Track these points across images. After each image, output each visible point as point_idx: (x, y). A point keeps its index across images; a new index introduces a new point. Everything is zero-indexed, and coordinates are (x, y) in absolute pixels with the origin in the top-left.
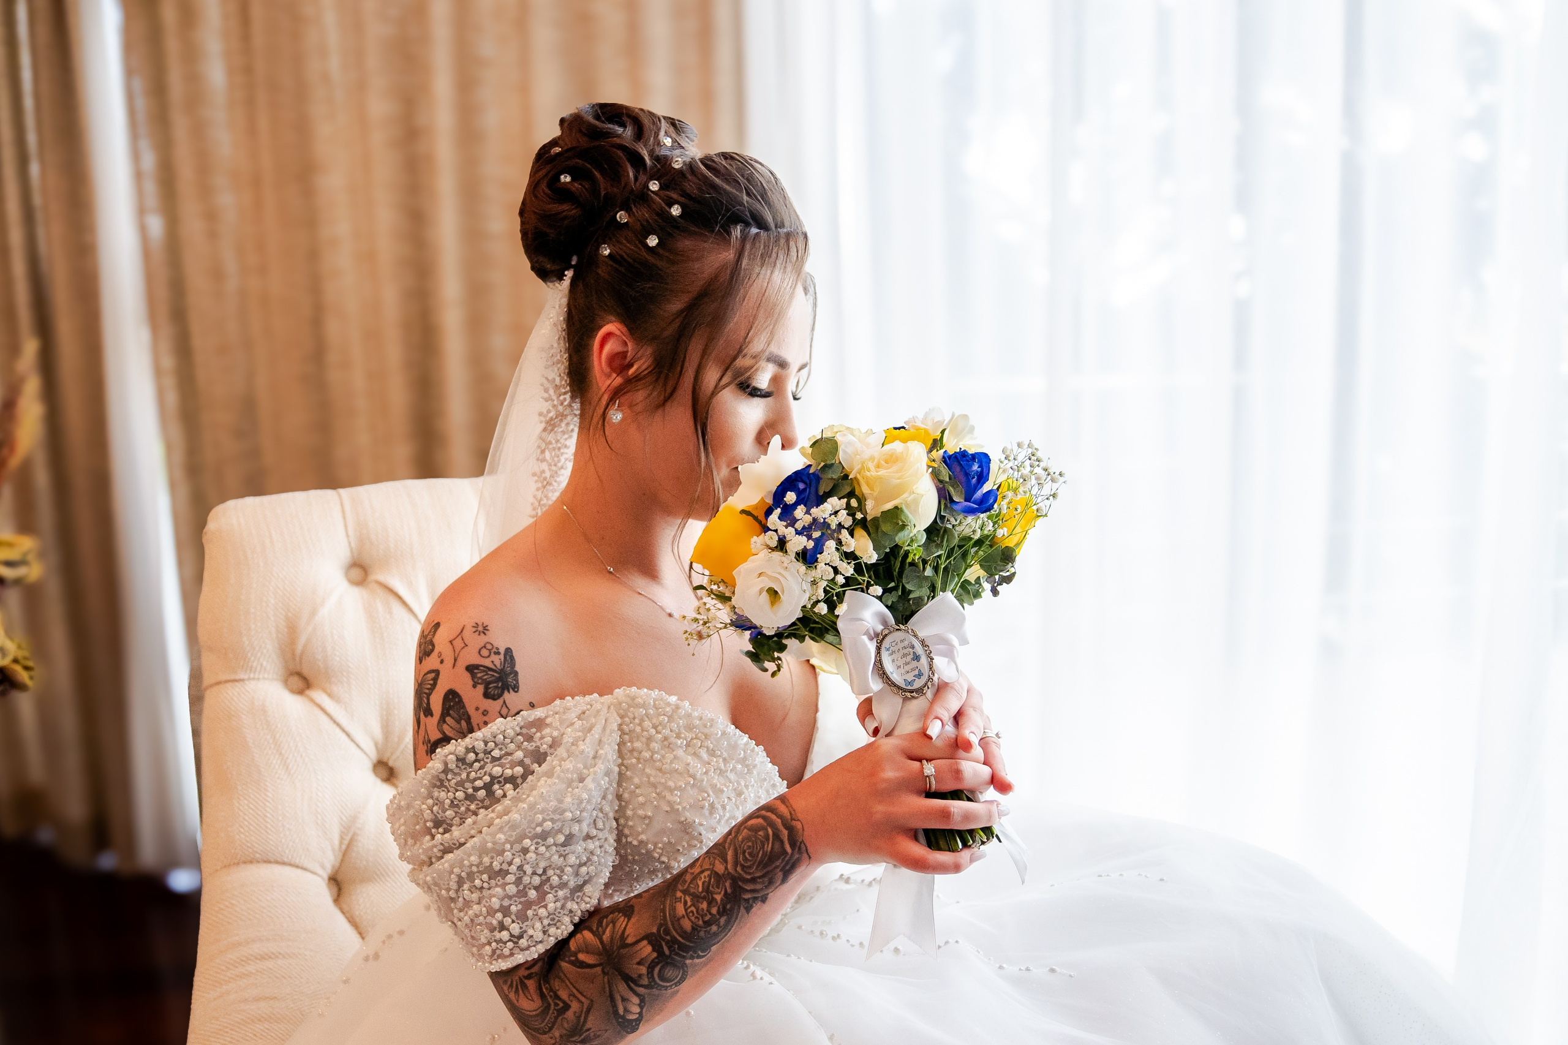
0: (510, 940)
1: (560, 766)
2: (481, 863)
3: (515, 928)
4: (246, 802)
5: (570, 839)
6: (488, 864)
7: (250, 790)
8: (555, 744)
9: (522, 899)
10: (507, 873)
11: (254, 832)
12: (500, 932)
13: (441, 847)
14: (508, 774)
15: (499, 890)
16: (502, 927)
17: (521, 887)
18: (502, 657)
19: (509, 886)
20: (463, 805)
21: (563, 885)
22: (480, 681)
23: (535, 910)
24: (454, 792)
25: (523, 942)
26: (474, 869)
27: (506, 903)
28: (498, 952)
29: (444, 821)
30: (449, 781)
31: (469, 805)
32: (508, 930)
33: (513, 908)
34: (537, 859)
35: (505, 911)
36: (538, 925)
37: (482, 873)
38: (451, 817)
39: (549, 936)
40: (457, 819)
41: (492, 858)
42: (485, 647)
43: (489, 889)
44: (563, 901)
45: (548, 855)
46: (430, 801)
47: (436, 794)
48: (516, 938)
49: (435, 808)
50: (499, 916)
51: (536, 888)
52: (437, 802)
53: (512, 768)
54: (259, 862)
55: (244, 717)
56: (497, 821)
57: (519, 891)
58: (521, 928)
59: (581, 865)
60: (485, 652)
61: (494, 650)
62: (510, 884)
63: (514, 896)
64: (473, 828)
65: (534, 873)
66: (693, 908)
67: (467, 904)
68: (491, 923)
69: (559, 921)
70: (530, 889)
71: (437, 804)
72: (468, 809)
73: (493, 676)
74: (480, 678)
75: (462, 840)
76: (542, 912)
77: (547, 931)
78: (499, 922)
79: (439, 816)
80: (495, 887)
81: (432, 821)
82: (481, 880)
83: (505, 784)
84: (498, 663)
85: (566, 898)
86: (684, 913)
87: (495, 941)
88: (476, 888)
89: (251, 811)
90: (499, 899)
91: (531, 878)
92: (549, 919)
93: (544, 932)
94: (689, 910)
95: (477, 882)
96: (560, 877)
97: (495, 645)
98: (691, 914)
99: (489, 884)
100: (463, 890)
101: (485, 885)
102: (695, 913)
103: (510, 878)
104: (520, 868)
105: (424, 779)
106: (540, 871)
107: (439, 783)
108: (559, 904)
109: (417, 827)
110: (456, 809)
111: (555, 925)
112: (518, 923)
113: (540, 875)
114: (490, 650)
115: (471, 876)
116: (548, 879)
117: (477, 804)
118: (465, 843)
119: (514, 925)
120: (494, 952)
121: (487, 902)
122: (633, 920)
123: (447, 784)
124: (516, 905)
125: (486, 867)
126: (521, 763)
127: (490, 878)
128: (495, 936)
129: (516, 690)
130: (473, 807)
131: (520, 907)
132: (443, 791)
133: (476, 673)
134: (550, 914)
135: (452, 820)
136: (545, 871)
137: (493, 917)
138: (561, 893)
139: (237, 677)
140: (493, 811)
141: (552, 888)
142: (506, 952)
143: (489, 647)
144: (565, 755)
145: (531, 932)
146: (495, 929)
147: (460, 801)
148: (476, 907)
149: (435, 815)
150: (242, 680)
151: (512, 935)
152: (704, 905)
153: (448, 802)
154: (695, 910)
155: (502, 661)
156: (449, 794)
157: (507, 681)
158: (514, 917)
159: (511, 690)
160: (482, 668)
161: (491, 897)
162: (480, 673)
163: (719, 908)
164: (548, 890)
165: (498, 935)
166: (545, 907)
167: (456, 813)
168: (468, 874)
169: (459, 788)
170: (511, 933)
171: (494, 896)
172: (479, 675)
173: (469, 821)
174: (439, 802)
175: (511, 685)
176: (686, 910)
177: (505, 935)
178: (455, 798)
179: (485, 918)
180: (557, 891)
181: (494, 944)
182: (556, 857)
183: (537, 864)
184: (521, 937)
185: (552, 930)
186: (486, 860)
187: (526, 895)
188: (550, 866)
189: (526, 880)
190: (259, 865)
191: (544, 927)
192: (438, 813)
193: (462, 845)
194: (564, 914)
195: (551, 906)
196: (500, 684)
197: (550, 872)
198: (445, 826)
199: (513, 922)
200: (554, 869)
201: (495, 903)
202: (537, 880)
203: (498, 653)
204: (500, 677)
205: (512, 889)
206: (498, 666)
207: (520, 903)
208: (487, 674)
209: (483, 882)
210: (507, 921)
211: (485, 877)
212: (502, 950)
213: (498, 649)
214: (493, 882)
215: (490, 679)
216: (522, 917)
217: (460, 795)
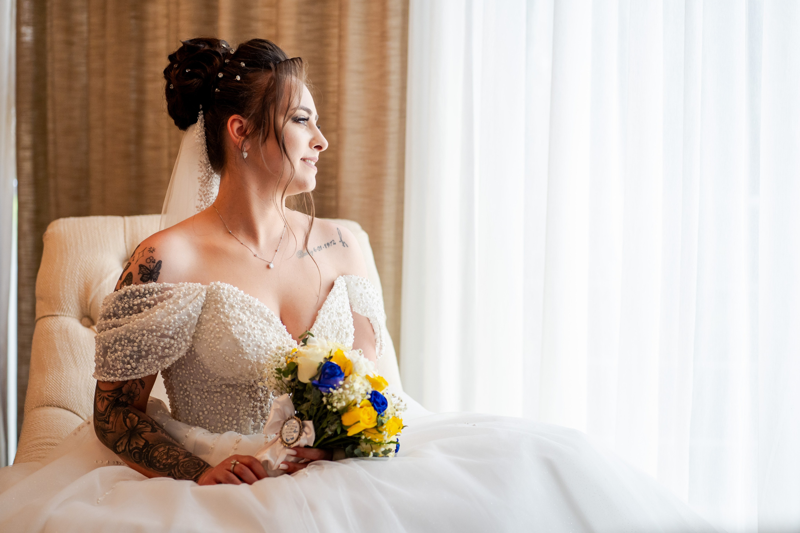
0: (131, 369)
1: (168, 306)
2: (126, 335)
3: (134, 365)
4: (51, 376)
5: (163, 336)
6: (128, 336)
7: (54, 371)
8: (170, 296)
9: (139, 354)
10: (135, 342)
11: (53, 390)
12: (127, 365)
13: (113, 324)
14: (148, 302)
15: (130, 347)
16: (129, 363)
17: (140, 349)
18: (155, 264)
19: (135, 347)
20: (127, 310)
21: (156, 353)
22: (141, 273)
23: (143, 360)
24: (125, 304)
25: (136, 371)
26: (123, 337)
27: (132, 353)
28: (125, 373)
29: (118, 315)
30: (124, 299)
31: (129, 311)
32: (131, 365)
33: (135, 357)
34: (148, 340)
35: (131, 357)
36: (143, 366)
37: (125, 339)
38: (120, 314)
39: (147, 372)
40: (123, 315)
41: (131, 334)
42: (149, 258)
43: (127, 346)
44: (155, 360)
45: (152, 339)
46: (114, 305)
47: (117, 303)
48: (133, 369)
49: (115, 308)
50: (128, 358)
51: (145, 351)
52: (116, 306)
53: (150, 300)
54: (54, 406)
55: (55, 334)
56: (137, 320)
57: (138, 351)
58: (136, 365)
59: (166, 348)
60: (148, 261)
61: (153, 260)
62: (135, 346)
63: (136, 352)
64: (127, 320)
65: (146, 345)
66: (163, 453)
67: (116, 351)
68: (124, 361)
69: (152, 367)
70: (143, 351)
71: (116, 307)
72: (128, 313)
73: (147, 272)
74: (142, 271)
75: (122, 324)
76: (146, 361)
77: (146, 369)
78: (128, 361)
79: (116, 312)
80: (129, 346)
81: (113, 313)
82: (124, 342)
83: (146, 306)
84: (152, 267)
85: (156, 359)
86: (160, 451)
87: (124, 368)
88: (122, 345)
89: (53, 381)
90: (130, 351)
91: (144, 347)
92: (148, 365)
93: (145, 370)
94: (162, 453)
95: (123, 343)
96: (156, 350)
97: (154, 258)
98: (160, 454)
99: (127, 344)
100: (116, 345)
101: (126, 344)
102: (161, 455)
103: (136, 344)
104: (140, 341)
105: (115, 295)
106: (148, 345)
107: (121, 298)
108: (153, 360)
109: (107, 314)
110: (123, 311)
111: (150, 368)
112: (136, 363)
113: (148, 346)
114: (151, 260)
115: (121, 340)
116: (151, 349)
117: (133, 311)
118: (122, 325)
119: (134, 363)
120: (123, 373)
121: (124, 351)
122: (151, 434)
123: (123, 300)
124: (136, 356)
125: (128, 337)
126: (154, 300)
127: (128, 342)
128: (124, 366)
129: (155, 281)
130: (131, 312)
131: (138, 357)
132: (120, 302)
133: (141, 269)
134: (148, 363)
135: (120, 315)
136: (150, 345)
137: (126, 358)
138: (154, 356)
139: (54, 314)
140: (137, 316)
141: (152, 353)
142: (129, 373)
143: (151, 258)
144: (172, 302)
145: (140, 368)
146: (125, 363)
147: (126, 308)
148: (119, 353)
149: (115, 311)
150: (57, 316)
151: (132, 367)
152: (165, 457)
153: (121, 307)
154: (162, 454)
155: (155, 266)
156: (122, 304)
157: (153, 276)
158: (134, 360)
159: (152, 280)
160: (144, 267)
161: (127, 350)
162: (143, 269)
163: (165, 463)
164: (150, 353)
165: (126, 366)
166: (147, 359)
167: (123, 313)
168: (120, 338)
169: (127, 303)
170: (132, 366)
171: (128, 350)
172: (142, 270)
173: (127, 317)
174: (118, 307)
175: (153, 278)
176: (161, 451)
177: (129, 366)
178: (124, 306)
179: (122, 358)
180: (153, 355)
181: (123, 370)
182: (155, 341)
183: (147, 342)
184: (135, 369)
185: (148, 370)
186: (128, 334)
187: (141, 352)
188: (153, 344)
189: (142, 347)
190: (54, 408)
191: (145, 367)
192: (116, 311)
193: (121, 325)
194: (154, 365)
195: (150, 360)
196: (149, 276)
197: (152, 347)
198: (117, 317)
199: (134, 362)
200: (154, 346)
201: (128, 352)
202: (146, 348)
203: (154, 262)
204: (150, 273)
205: (136, 349)
206: (152, 268)
207: (138, 355)
208: (145, 270)
209: (125, 343)
210: (132, 361)
211: (126, 341)
212: (127, 373)
213: (155, 260)
214: (129, 344)
215: (146, 273)
216: (137, 361)
217: (127, 306)
